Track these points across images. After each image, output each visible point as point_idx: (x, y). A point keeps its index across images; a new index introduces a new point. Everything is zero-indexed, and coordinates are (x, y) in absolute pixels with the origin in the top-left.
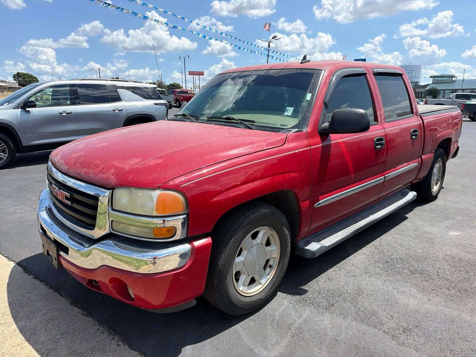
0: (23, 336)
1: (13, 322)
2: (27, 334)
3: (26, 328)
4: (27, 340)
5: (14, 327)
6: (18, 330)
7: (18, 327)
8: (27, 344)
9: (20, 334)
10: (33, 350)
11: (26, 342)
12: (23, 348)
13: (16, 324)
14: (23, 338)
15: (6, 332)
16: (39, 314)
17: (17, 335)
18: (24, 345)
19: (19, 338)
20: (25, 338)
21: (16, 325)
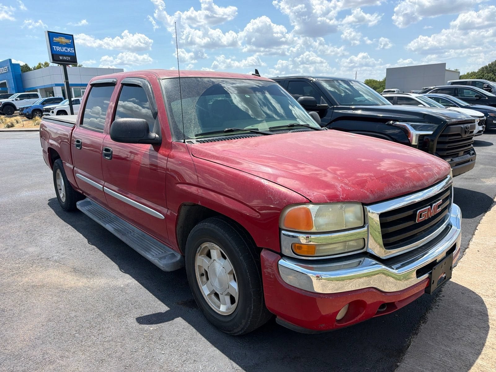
0: (482, 350)
1: (475, 364)
2: (478, 348)
3: (473, 352)
4: (484, 345)
5: (479, 361)
6: (480, 357)
7: (477, 358)
8: (487, 344)
9: (482, 353)
10: (488, 337)
11: (486, 344)
12: (493, 344)
13: (474, 361)
14: (484, 348)
15: (490, 365)
16: (449, 349)
17: (486, 355)
18: (489, 345)
19: (487, 352)
20: (483, 347)
21: (477, 361)
